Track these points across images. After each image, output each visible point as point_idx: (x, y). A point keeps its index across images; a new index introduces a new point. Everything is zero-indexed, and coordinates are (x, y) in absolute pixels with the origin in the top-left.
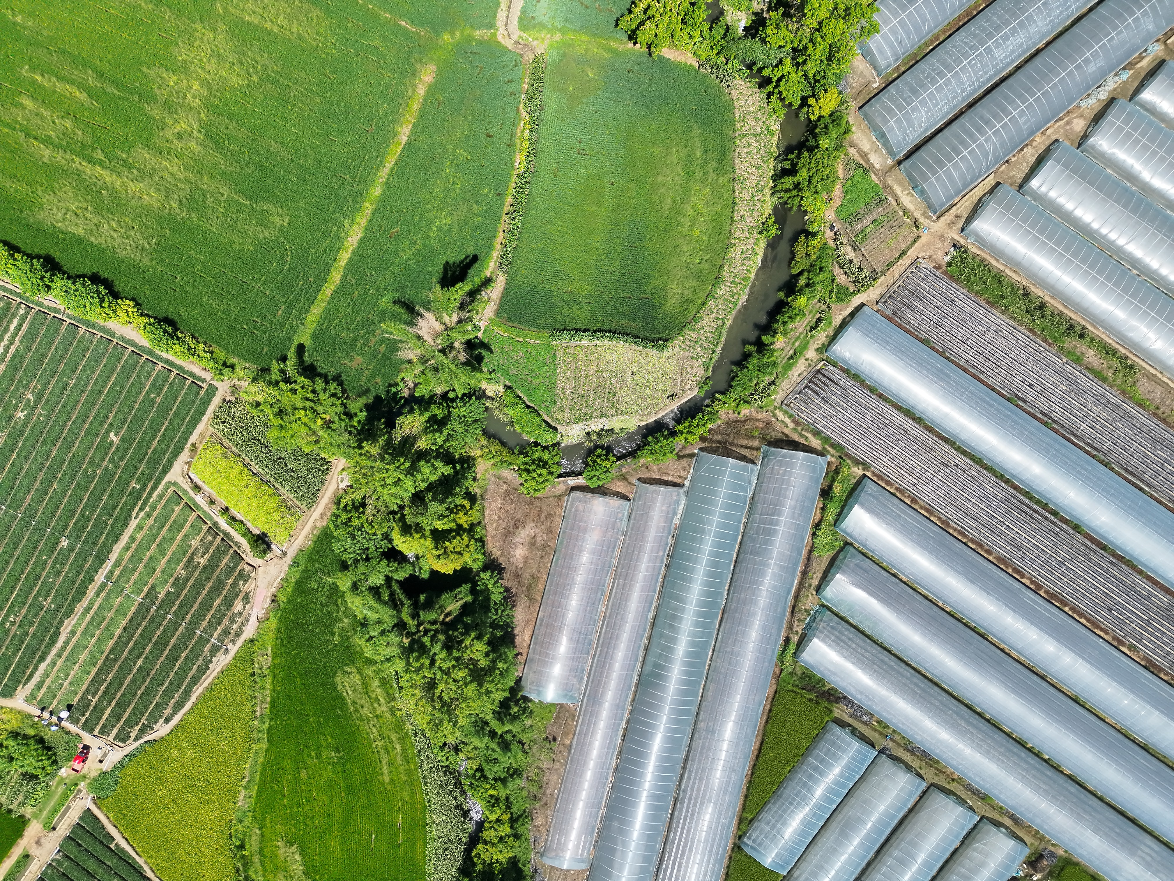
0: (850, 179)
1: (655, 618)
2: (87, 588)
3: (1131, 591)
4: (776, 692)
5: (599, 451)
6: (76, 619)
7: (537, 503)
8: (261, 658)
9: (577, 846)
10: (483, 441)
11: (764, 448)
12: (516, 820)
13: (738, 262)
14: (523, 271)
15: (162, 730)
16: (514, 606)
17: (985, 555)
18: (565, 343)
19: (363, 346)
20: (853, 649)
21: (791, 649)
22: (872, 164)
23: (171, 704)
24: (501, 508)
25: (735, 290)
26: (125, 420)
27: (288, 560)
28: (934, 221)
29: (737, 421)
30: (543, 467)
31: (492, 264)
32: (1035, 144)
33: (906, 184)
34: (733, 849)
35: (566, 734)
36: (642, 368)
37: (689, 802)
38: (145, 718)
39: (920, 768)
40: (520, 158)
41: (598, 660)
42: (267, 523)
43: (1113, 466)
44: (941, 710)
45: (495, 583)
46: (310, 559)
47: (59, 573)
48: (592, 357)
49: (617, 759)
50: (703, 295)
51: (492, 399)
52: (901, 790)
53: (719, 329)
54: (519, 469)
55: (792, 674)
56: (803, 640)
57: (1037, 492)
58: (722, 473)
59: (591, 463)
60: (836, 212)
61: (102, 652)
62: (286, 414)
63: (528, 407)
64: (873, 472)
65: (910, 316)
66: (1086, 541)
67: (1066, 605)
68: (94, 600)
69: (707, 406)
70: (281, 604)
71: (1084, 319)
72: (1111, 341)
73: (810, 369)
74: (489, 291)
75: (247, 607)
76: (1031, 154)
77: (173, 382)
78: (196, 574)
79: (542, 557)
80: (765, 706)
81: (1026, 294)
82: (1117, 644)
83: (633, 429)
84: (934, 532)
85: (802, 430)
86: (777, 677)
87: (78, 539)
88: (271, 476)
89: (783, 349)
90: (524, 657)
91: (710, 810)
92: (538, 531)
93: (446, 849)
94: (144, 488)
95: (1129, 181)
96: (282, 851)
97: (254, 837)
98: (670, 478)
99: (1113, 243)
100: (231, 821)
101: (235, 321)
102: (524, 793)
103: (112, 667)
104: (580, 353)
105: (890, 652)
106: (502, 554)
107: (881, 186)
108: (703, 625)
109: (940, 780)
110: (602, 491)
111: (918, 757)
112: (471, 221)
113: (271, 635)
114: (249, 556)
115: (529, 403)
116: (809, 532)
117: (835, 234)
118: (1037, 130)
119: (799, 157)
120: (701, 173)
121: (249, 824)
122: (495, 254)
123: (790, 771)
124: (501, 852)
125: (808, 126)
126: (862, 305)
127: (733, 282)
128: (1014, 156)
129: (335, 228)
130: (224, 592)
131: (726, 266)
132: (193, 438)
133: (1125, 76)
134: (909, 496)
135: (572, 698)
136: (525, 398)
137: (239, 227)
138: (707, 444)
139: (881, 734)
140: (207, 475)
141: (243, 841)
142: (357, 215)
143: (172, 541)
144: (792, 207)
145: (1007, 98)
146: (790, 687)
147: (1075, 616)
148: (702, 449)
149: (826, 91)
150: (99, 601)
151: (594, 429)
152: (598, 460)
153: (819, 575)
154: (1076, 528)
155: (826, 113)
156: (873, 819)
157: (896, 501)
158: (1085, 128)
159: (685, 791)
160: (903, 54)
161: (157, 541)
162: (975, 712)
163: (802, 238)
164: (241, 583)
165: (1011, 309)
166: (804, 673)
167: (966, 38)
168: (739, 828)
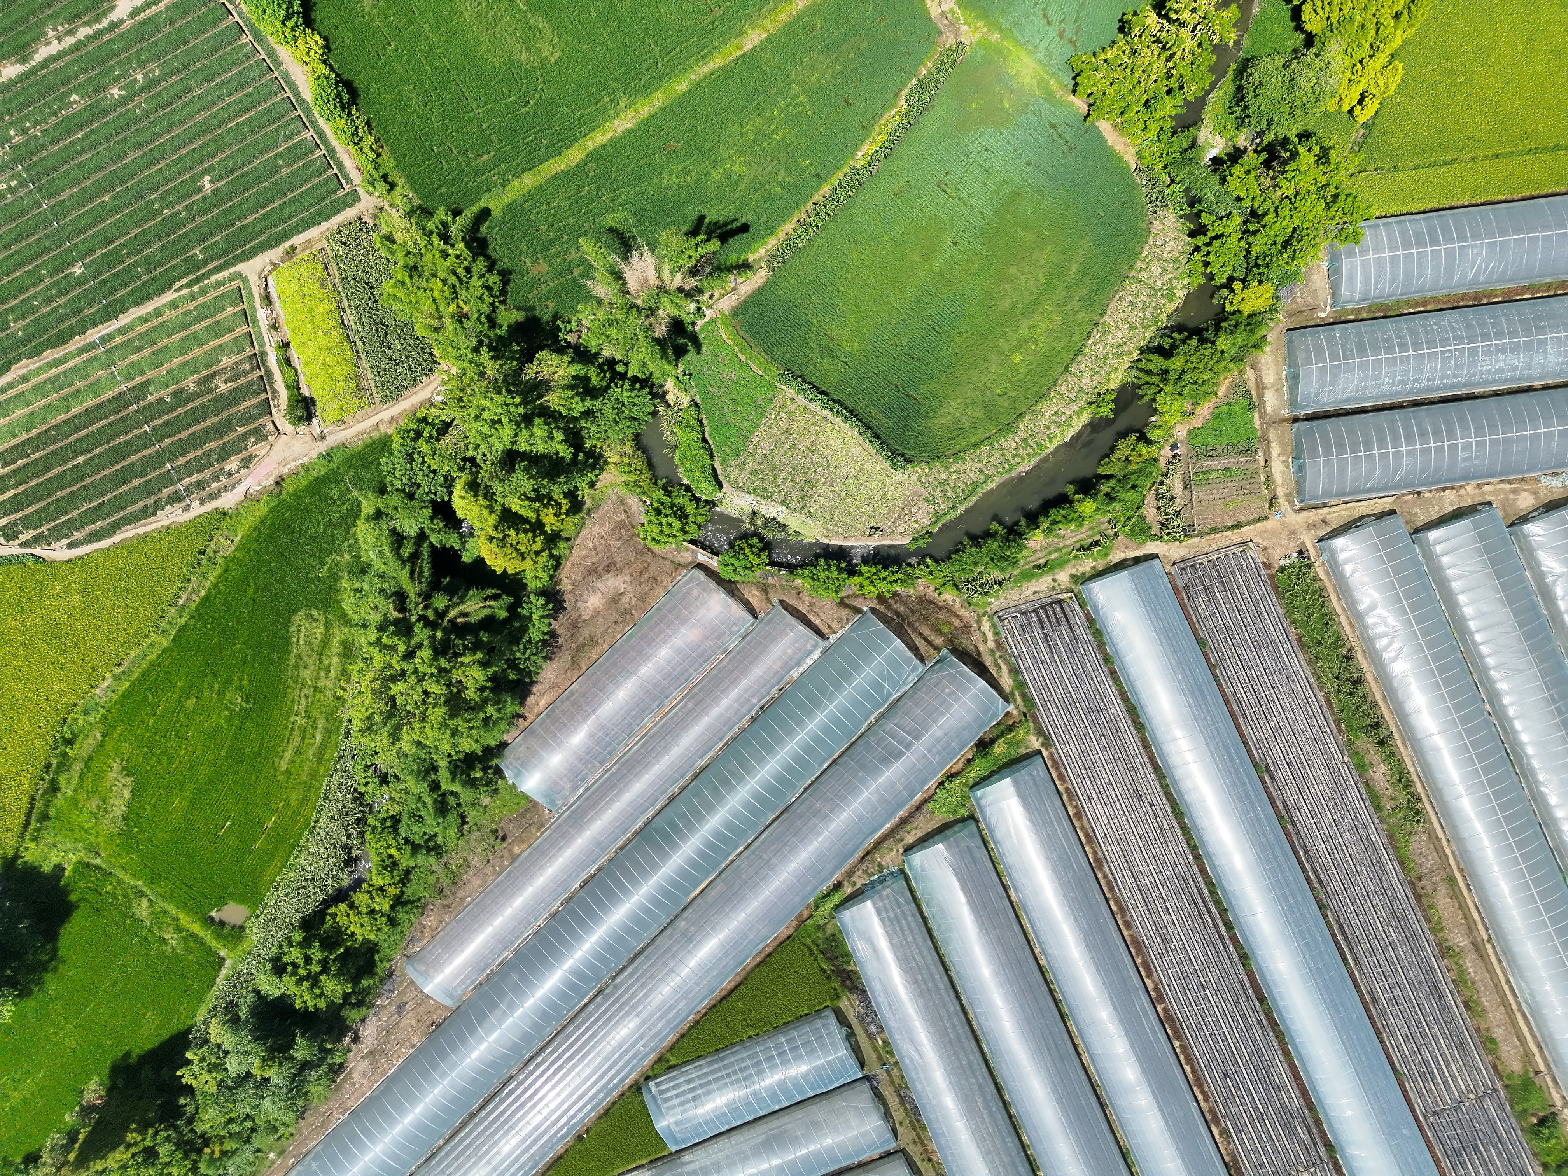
0: (1228, 404)
1: (702, 770)
2: (72, 337)
3: (1263, 1068)
4: (789, 938)
5: (755, 541)
6: (38, 365)
7: (648, 558)
8: (222, 540)
9: (455, 975)
10: (629, 448)
11: (944, 651)
12: (404, 904)
13: (1044, 422)
14: (792, 281)
15: (58, 552)
16: (551, 659)
17: (1122, 926)
18: (791, 392)
19: (557, 255)
20: (907, 942)
21: (837, 898)
22: (1264, 402)
23: (88, 529)
24: (603, 537)
25: (1021, 451)
26: (232, 171)
27: (323, 447)
28: (1295, 511)
29: (931, 602)
30: (680, 519)
31: (762, 251)
32: (1462, 492)
33: (1289, 449)
34: (631, 1086)
35: (520, 840)
36: (862, 477)
37: (614, 1003)
38: (48, 526)
39: (901, 1123)
40: (866, 150)
41: (609, 778)
42: (323, 389)
43: (1329, 913)
44: (965, 1072)
45: (542, 617)
46: (349, 462)
47: (49, 300)
48: (813, 429)
49: (562, 904)
50: (981, 434)
51: (669, 406)
52: (864, 1135)
53: (976, 485)
54: (651, 505)
55: (820, 928)
56: (856, 896)
57: (1224, 890)
58: (879, 650)
59: (737, 548)
60: (1190, 433)
61: (44, 421)
62: (420, 276)
63: (704, 440)
64: (1052, 755)
65: (1201, 600)
66: (1245, 978)
67: (1178, 1038)
68: (72, 356)
69: (909, 565)
70: (284, 492)
71: (1397, 726)
72: (1412, 770)
73: (1051, 593)
74: (740, 280)
75: (243, 471)
76: (1450, 501)
77: (313, 162)
78: (206, 398)
79: (616, 622)
80: (768, 945)
81: (1348, 658)
82: (1211, 1119)
83: (809, 540)
84: (1079, 864)
85: (1000, 657)
86: (801, 922)
87: (96, 275)
88: (361, 338)
89: (1035, 552)
90: (526, 724)
91: (632, 1025)
92: (629, 589)
93: (304, 887)
94: (206, 262)
95: (1544, 599)
96: (114, 775)
97: (90, 741)
98: (817, 622)
99: (1481, 657)
100: (75, 705)
101: (427, 134)
102: (432, 879)
103: (46, 445)
104: (801, 415)
105: (946, 970)
106: (572, 592)
107: (1259, 433)
108: (752, 810)
109: (915, 1151)
110: (730, 588)
111: (906, 1109)
112: (767, 187)
113: (251, 522)
114: (280, 416)
115: (707, 437)
116: (938, 778)
117: (1174, 457)
118: (1473, 478)
119: (1184, 341)
120: (1064, 293)
121: (93, 722)
122: (773, 242)
123: (750, 1037)
124: (362, 926)
125: (1218, 314)
126: (1155, 556)
127: (1024, 440)
128: (1430, 492)
129: (606, 100)
130: (226, 439)
131: (1028, 417)
132: (297, 240)
134: (1076, 807)
135: (552, 802)
136: (707, 429)
137: (498, 29)
138: (882, 608)
139: (880, 1058)
140: (288, 291)
141: (75, 736)
142: (641, 100)
143: (201, 343)
144: (1143, 396)
145: (1462, 420)
146: (808, 941)
147: (1182, 1058)
148: (873, 610)
149: (1260, 282)
150: (77, 360)
151: (764, 512)
152: (747, 550)
153: (920, 834)
154: (1244, 958)
155: (1247, 310)
156: (812, 1148)
157: (1058, 803)
158: (1530, 509)
159: (616, 988)
160: (1375, 298)
161: (185, 333)
162: (1002, 1097)
163: (1133, 437)
164: (253, 439)
165: (1320, 664)
166: (834, 935)
167: (1457, 322)
168: (652, 1067)
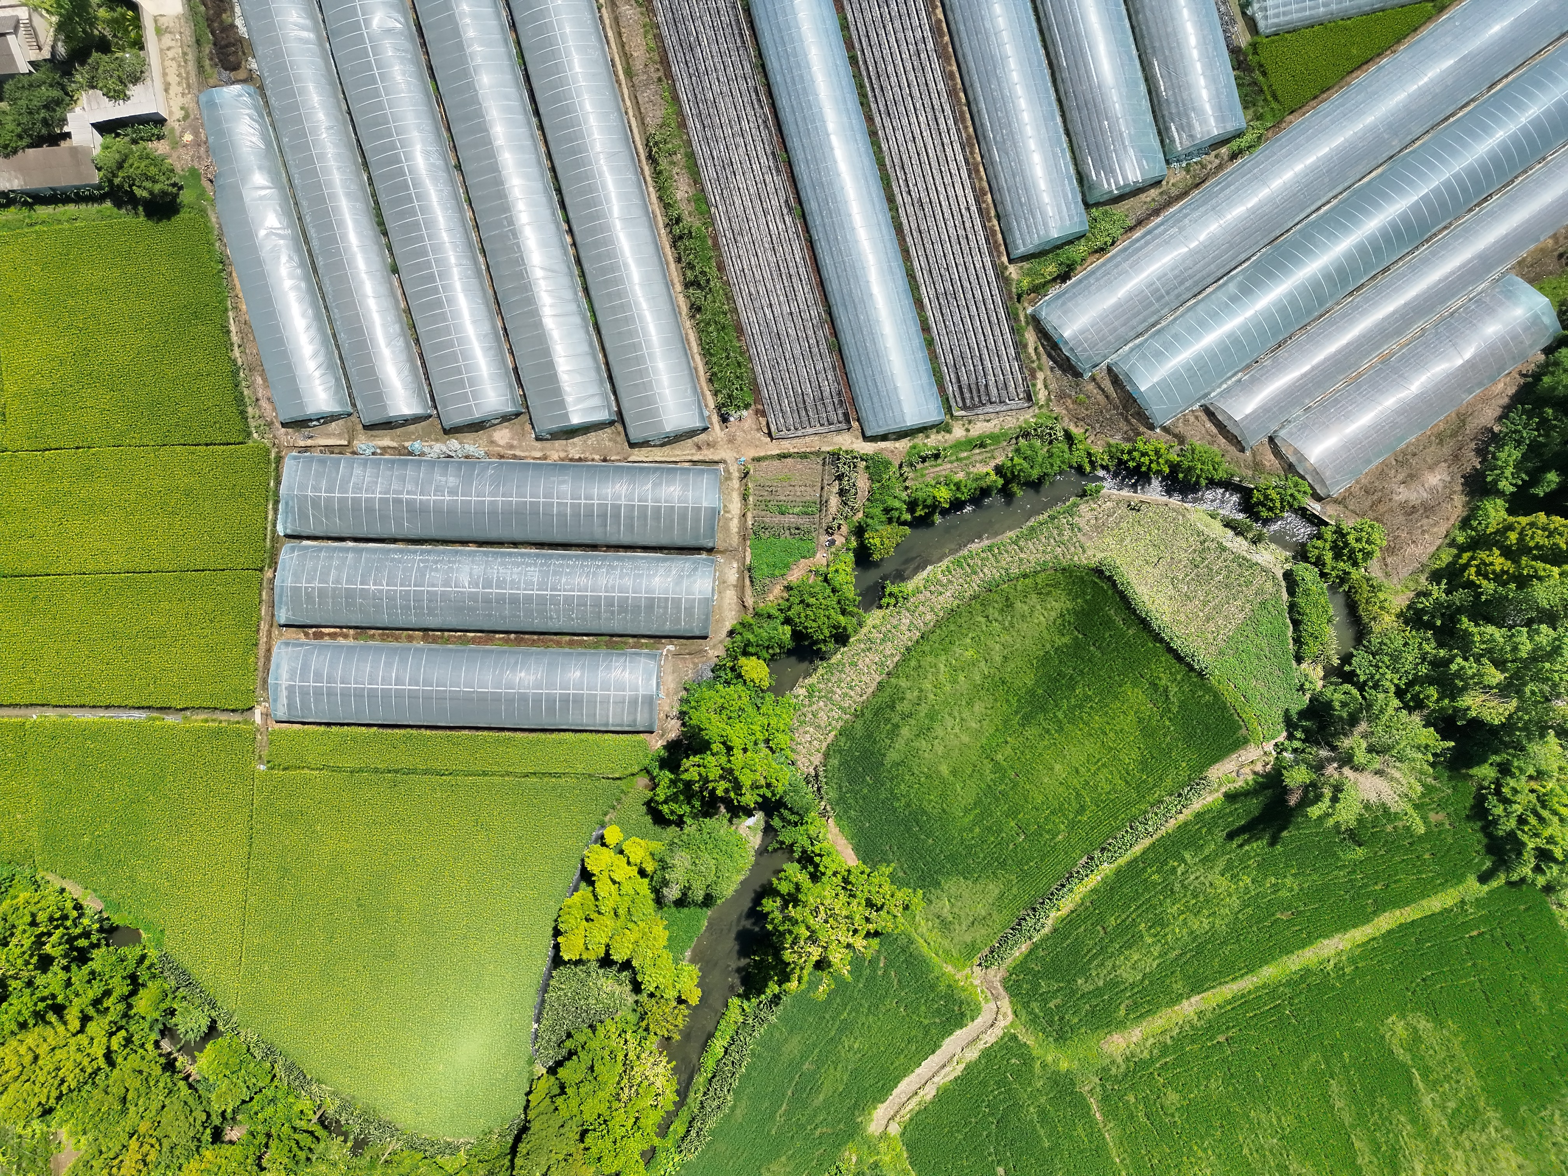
0: (774, 576)
1: (1351, 293)
4: (1292, 112)
11: (1087, 375)
14: (1184, 764)
16: (1487, 429)
17: (958, 75)
21: (1243, 142)
22: (738, 573)
24: (1413, 542)
28: (725, 462)
29: (1091, 426)
30: (1346, 544)
31: (1210, 799)
32: (562, 455)
33: (721, 524)
35: (1545, 252)
36: (1141, 563)
40: (1094, 880)
41: (1447, 299)
48: (1183, 617)
49: (1514, 181)
55: (1259, 117)
56: (1218, 143)
60: (815, 554)
63: (1296, 623)
64: (999, 257)
65: (829, 387)
71: (659, 234)
72: (651, 189)
73: (974, 418)
76: (575, 447)
79: (1414, 455)
80: (1313, 109)
81: (695, 309)
85: (1033, 362)
86: (1277, 126)
92: (1395, 487)
98: (1209, 425)
104: (1194, 632)
106: (1453, 492)
107: (748, 543)
112: (1196, 860)
115: (1291, 626)
117: (832, 534)
118: (550, 465)
122: (1197, 805)
123: (1349, 19)
126: (866, 438)
127: (975, 573)
128: (593, 460)
129: (1347, 971)
131: (967, 595)
133: (417, 445)
134: (984, 202)
136: (1290, 632)
137: (1444, 1054)
138: (1142, 429)
142: (1312, 965)
146: (1274, 105)
148: (1152, 427)
153: (1143, 197)
154: (845, 27)
158: (498, 427)
163: (876, 557)
166: (1248, 107)
167: (551, 618)
